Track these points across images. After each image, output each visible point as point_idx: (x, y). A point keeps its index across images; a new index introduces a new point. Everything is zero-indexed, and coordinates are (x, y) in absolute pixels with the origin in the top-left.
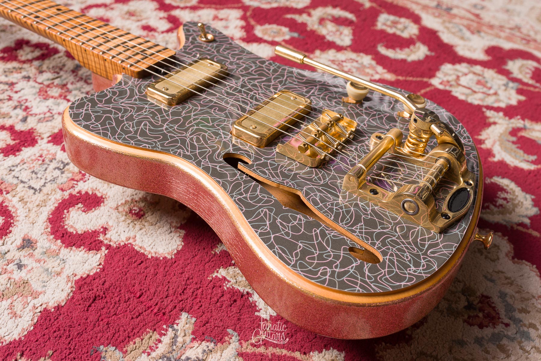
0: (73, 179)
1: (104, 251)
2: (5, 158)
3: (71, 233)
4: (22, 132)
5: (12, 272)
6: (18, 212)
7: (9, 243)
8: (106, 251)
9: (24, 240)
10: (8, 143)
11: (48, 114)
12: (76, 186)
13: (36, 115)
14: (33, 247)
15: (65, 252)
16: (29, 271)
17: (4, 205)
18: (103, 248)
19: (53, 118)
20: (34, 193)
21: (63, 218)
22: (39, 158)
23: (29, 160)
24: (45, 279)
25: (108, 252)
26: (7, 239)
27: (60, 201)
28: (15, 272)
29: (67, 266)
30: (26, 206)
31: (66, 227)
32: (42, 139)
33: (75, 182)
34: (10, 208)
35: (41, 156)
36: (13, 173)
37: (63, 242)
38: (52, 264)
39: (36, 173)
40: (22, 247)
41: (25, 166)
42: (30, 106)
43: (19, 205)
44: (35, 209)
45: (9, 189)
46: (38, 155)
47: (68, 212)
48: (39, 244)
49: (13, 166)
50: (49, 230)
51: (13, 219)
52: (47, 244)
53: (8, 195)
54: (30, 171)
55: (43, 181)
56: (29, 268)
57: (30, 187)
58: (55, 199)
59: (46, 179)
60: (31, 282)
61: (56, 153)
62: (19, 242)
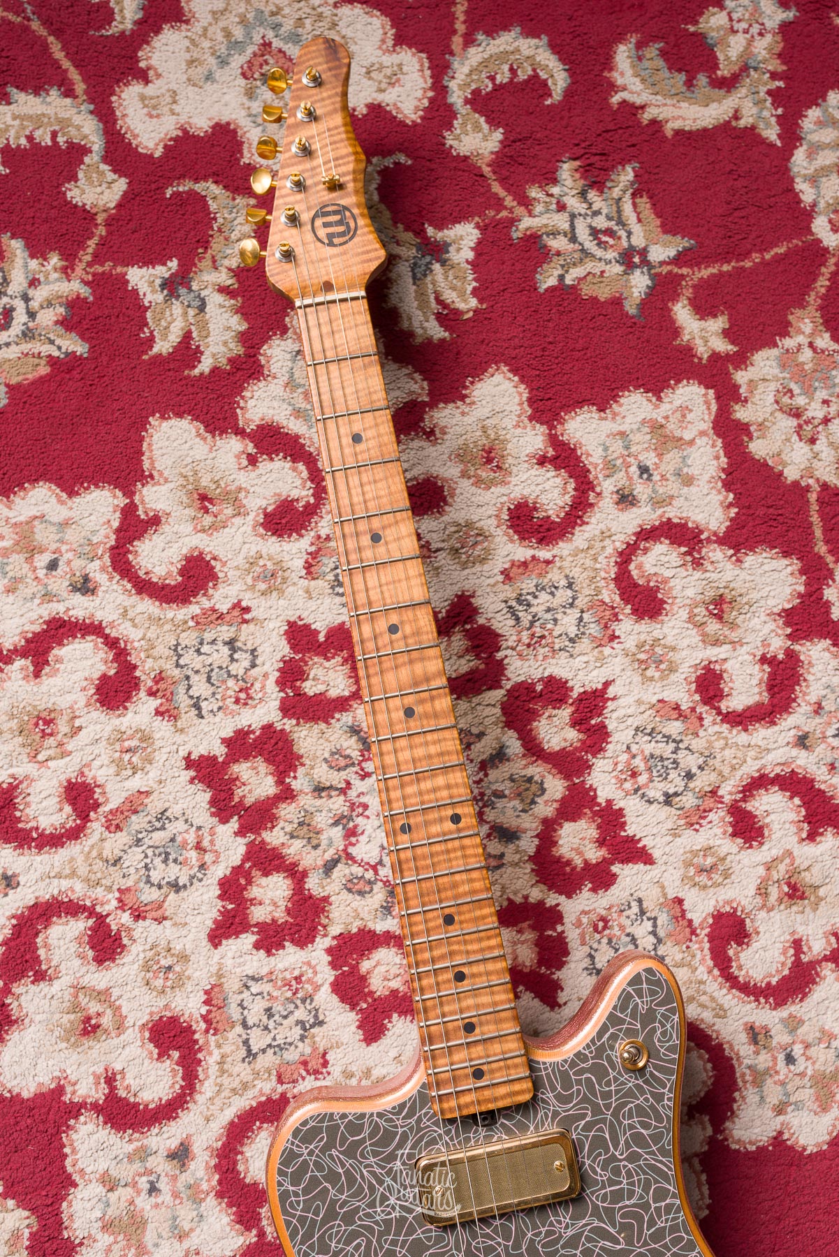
0: (305, 1063)
1: (252, 1237)
2: (254, 952)
3: (239, 1173)
4: (311, 897)
5: (139, 1192)
6: (207, 1084)
7: (165, 1136)
8: (255, 1239)
9: (182, 1144)
10: (277, 915)
11: (370, 875)
12: (300, 1081)
13: (355, 862)
14: (184, 1165)
15: (211, 1201)
16: (157, 1206)
17: (200, 1056)
18: (254, 1232)
19: (371, 890)
20: (243, 1060)
21: (248, 1138)
22: (294, 982)
23: (280, 976)
24: (165, 1234)
25: (256, 1243)
26: (165, 1129)
27: (263, 1099)
28: (143, 1194)
29: (198, 1230)
30: (219, 1080)
31: (239, 1157)
32: (325, 936)
33: (304, 1073)
34: (200, 1069)
35: (298, 979)
36: (246, 994)
37: (220, 1182)
38: (186, 1214)
39: (270, 1016)
40: (172, 1156)
41: (267, 987)
42: (360, 830)
43: (213, 1070)
44: (226, 1093)
45: (220, 1026)
46: (296, 973)
47: (260, 1128)
48: (193, 1165)
49: (253, 978)
50: (220, 1143)
51: (190, 1094)
52: (201, 1173)
53: (213, 1038)
54: (267, 1005)
55: (268, 1040)
56: (159, 1200)
57: (246, 1042)
58: (261, 1090)
59: (274, 1039)
60: (150, 1226)
61: (322, 985)
62: (174, 1144)
